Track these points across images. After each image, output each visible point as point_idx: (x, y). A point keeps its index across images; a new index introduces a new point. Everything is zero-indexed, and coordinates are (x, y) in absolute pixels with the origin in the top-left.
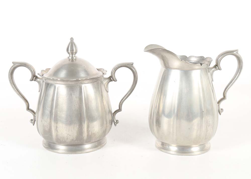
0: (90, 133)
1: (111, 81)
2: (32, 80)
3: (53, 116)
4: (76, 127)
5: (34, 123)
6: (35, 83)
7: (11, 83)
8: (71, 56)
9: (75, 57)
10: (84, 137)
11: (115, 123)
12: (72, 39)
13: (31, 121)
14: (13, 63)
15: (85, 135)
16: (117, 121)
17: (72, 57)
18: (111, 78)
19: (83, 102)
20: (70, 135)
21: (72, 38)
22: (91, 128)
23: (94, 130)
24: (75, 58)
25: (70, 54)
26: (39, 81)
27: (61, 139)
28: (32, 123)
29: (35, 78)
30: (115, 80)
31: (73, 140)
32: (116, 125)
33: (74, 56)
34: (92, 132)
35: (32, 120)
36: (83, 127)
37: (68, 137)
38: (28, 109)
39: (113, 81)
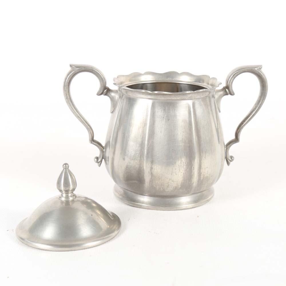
0: (201, 177)
1: (227, 94)
2: (102, 94)
3: (146, 150)
4: (182, 168)
5: (100, 163)
6: (105, 99)
7: (67, 98)
10: (193, 184)
11: (229, 161)
13: (96, 160)
14: (71, 66)
15: (195, 180)
16: (231, 157)
18: (227, 90)
19: (192, 128)
20: (173, 181)
22: (204, 170)
23: (208, 172)
26: (112, 96)
27: (158, 187)
28: (98, 163)
30: (232, 93)
31: (176, 188)
32: (230, 164)
34: (204, 175)
35: (97, 158)
36: (193, 168)
37: (169, 183)
38: (93, 141)
39: (229, 95)
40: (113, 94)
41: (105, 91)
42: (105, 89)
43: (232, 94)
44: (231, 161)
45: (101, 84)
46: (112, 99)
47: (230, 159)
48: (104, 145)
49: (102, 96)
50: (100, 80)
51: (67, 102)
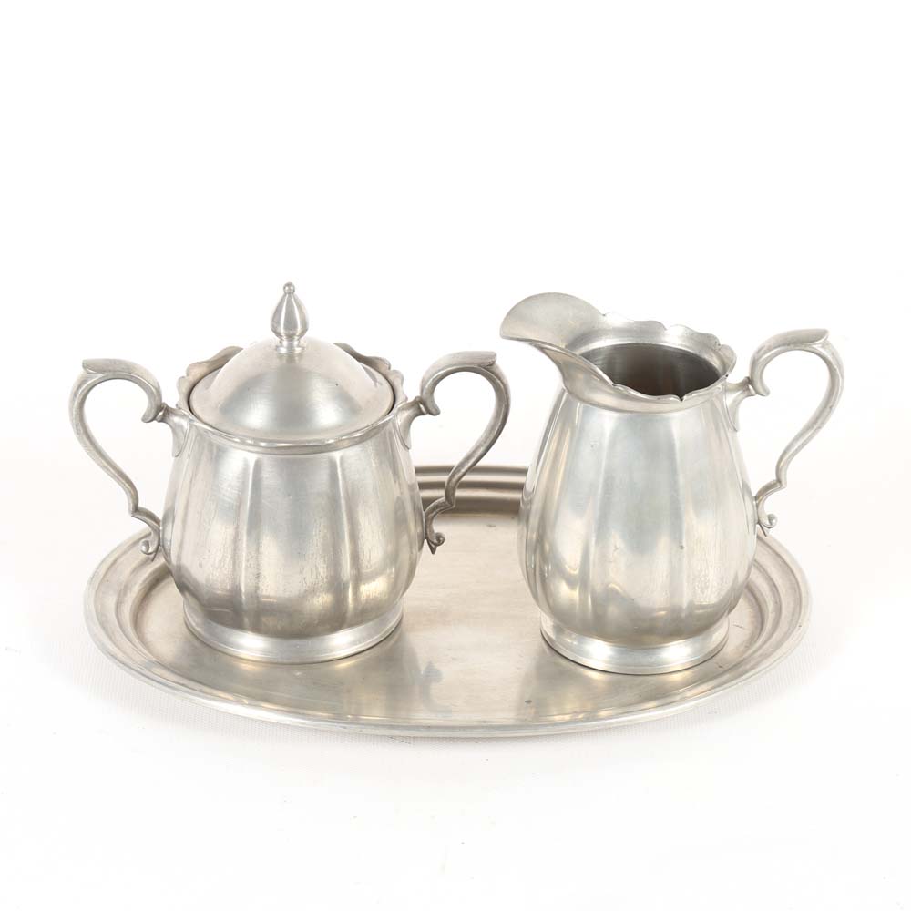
1: (422, 414)
2: (153, 419)
5: (153, 554)
6: (161, 429)
8: (285, 343)
9: (298, 346)
11: (433, 546)
12: (289, 289)
13: (144, 547)
14: (84, 365)
16: (439, 536)
17: (291, 347)
18: (421, 406)
21: (289, 285)
24: (298, 350)
25: (284, 338)
26: (175, 424)
28: (149, 553)
29: (161, 414)
33: (296, 343)
35: (147, 544)
38: (137, 511)
39: (428, 415)
40: (176, 419)
41: (161, 412)
42: (161, 411)
43: (434, 412)
44: (437, 545)
45: (150, 402)
46: (175, 429)
47: (435, 541)
48: (160, 516)
49: (155, 422)
50: (148, 394)
51: (79, 439)
